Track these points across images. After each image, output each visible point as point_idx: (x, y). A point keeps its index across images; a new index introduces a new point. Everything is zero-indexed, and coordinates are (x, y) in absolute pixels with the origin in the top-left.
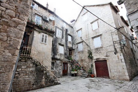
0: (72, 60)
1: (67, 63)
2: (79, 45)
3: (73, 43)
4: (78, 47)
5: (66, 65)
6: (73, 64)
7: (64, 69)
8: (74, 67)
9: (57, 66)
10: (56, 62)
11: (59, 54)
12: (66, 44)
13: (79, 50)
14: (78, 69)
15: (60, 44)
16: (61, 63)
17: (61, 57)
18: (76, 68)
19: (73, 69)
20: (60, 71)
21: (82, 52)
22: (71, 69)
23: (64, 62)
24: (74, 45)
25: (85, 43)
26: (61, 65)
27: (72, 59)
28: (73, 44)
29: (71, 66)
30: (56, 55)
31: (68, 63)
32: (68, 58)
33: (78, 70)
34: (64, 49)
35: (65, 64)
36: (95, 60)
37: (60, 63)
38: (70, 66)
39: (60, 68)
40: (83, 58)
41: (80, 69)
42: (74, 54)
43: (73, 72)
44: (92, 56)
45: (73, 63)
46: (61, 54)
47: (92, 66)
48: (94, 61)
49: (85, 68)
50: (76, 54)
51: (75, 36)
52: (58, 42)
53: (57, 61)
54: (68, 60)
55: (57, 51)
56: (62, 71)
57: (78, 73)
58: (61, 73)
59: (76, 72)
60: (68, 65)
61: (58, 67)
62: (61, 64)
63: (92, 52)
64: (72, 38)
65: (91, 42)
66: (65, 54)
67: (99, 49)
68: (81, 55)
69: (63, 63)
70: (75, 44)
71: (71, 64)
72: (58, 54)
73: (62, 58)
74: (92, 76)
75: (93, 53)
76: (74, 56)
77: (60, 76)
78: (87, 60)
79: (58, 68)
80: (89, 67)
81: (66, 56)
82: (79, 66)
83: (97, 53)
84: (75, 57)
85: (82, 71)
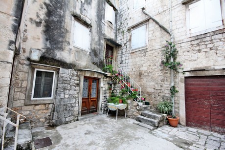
0: (113, 72)
1: (97, 80)
2: (134, 32)
3: (119, 29)
4: (130, 40)
5: (94, 85)
6: (115, 84)
7: (89, 95)
8: (118, 92)
9: (60, 85)
10: (58, 73)
11: (71, 47)
12: (99, 26)
13: (133, 48)
14: (128, 98)
15: (77, 18)
16: (77, 76)
17: (80, 58)
18: (123, 94)
19: (113, 95)
20: (74, 100)
21: (144, 51)
22: (108, 95)
23: (88, 75)
24: (121, 35)
25: (157, 23)
26: (78, 85)
27: (114, 69)
28: (117, 31)
29: (110, 89)
30: (61, 49)
31: (102, 80)
32: (101, 65)
33: (129, 101)
34: (92, 40)
35: (91, 81)
36: (187, 74)
37: (76, 78)
38: (107, 86)
39: (72, 92)
40: (144, 69)
41: (135, 99)
42: (119, 59)
43: (112, 106)
44: (177, 60)
45: (114, 79)
46: (79, 51)
47: (173, 91)
48: (181, 76)
49: (147, 96)
50: (123, 59)
51: (126, 8)
52: (72, 9)
53: (61, 69)
54: (101, 72)
55: (63, 37)
56: (81, 101)
57: (127, 109)
58: (78, 107)
59: (121, 106)
60: (102, 84)
61: (65, 89)
62: (79, 81)
63: (178, 49)
64: (116, 16)
65: (177, 19)
66: (94, 53)
67: (208, 39)
68: (138, 59)
69: (85, 78)
70: (123, 32)
71: (108, 84)
72: (67, 48)
73: (83, 63)
74: (174, 123)
75: (180, 53)
76: (119, 62)
77: (72, 118)
78: (158, 73)
79: (67, 92)
80: (161, 95)
81: (96, 60)
82: (131, 89)
83: (199, 51)
84: (120, 66)
85: (141, 104)
